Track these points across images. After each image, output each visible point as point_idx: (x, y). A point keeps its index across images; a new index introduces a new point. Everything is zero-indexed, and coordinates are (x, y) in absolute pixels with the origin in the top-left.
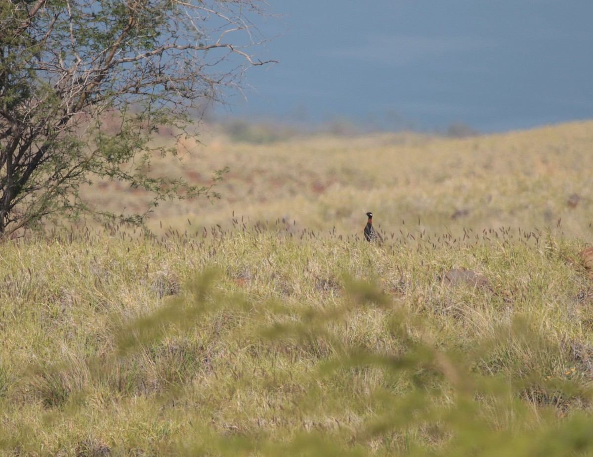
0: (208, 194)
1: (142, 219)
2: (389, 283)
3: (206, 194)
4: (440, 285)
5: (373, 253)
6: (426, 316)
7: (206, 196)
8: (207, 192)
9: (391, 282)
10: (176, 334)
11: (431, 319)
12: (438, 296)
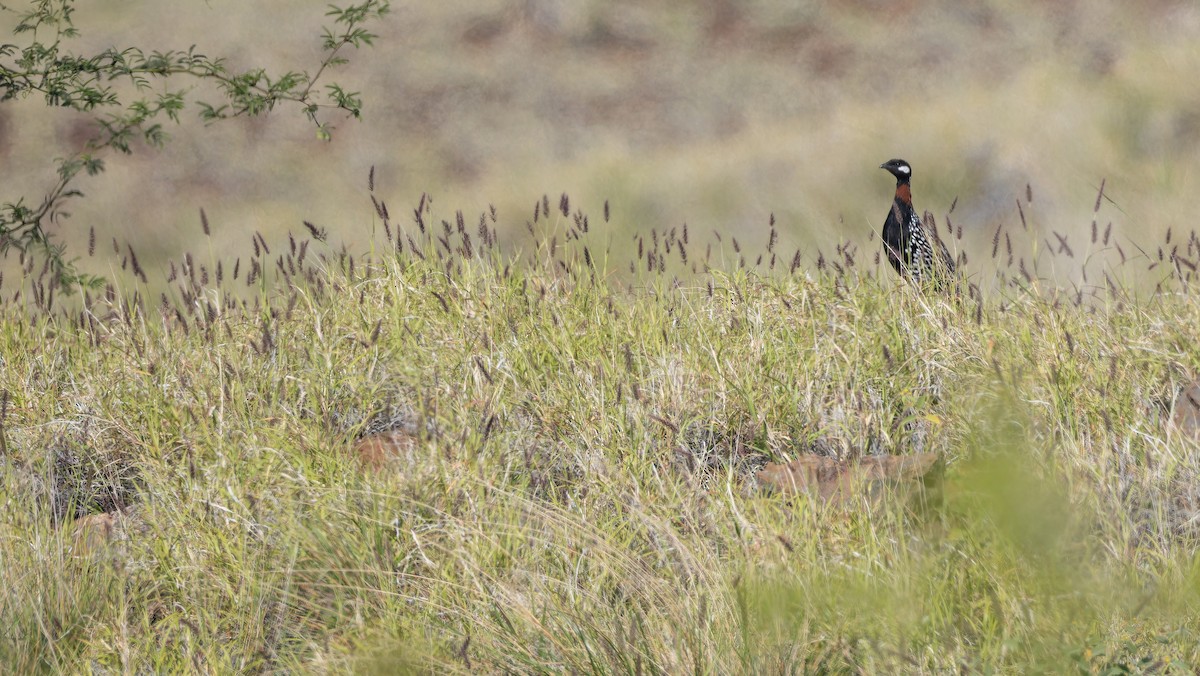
0: (312, 100)
1: (37, 221)
2: (967, 430)
3: (303, 100)
4: (1160, 431)
5: (912, 314)
6: (1100, 553)
7: (303, 106)
8: (306, 93)
9: (972, 427)
10: (112, 664)
11: (1117, 564)
12: (1151, 477)
